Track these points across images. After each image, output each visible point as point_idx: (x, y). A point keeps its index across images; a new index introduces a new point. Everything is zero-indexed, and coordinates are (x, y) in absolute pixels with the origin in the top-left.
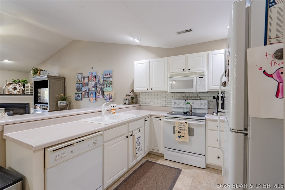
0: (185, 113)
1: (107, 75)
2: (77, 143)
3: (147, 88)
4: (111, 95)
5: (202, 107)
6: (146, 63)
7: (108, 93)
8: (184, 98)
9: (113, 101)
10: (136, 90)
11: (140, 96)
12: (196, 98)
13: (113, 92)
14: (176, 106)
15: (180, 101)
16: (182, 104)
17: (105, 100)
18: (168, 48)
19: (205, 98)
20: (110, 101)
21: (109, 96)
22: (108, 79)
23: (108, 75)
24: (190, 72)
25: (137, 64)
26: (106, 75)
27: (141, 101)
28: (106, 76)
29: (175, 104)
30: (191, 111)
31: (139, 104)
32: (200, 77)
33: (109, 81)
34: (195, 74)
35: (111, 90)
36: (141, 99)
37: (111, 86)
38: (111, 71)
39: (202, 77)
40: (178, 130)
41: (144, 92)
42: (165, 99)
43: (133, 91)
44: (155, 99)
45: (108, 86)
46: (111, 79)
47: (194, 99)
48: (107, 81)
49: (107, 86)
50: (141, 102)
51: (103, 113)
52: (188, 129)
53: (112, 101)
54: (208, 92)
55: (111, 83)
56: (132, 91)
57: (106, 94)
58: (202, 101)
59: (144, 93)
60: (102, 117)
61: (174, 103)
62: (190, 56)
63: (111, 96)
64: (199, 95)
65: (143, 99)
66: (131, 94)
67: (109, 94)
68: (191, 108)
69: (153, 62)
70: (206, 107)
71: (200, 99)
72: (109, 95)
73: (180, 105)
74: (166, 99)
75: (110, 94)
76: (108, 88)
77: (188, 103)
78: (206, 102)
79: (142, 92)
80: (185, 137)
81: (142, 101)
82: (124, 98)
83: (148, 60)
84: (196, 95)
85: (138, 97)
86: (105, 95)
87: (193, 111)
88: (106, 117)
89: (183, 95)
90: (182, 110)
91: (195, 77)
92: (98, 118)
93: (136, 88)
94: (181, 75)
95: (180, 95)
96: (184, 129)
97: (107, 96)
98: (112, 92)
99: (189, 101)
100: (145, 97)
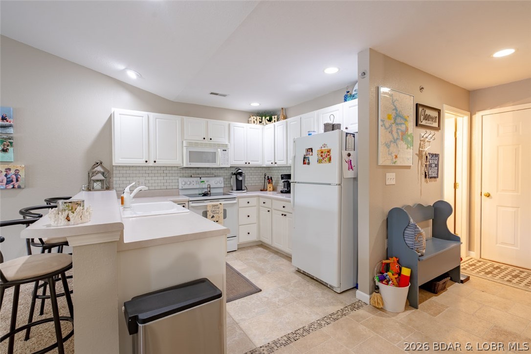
0: (205, 195)
4: (12, 172)
5: (219, 185)
6: (142, 117)
8: (198, 176)
9: (23, 186)
10: (117, 160)
11: (112, 174)
12: (211, 176)
13: (23, 166)
14: (186, 187)
15: (191, 179)
16: (194, 183)
18: (172, 99)
19: (219, 174)
20: (11, 186)
21: (6, 175)
23: (1, 119)
24: (211, 142)
25: (120, 114)
27: (114, 182)
29: (186, 183)
30: (210, 191)
32: (223, 150)
34: (219, 145)
38: (12, 109)
39: (226, 150)
40: (212, 215)
42: (165, 178)
43: (101, 163)
44: (147, 178)
45: (1, 148)
47: (207, 176)
50: (115, 185)
52: (223, 211)
53: (19, 188)
54: (231, 167)
55: (11, 141)
58: (218, 179)
59: (122, 169)
61: (183, 183)
62: (212, 122)
63: (16, 175)
64: (213, 171)
65: (121, 179)
68: (210, 188)
69: (156, 119)
70: (222, 185)
71: (215, 176)
73: (192, 185)
74: (168, 178)
75: (9, 170)
77: (202, 182)
78: (222, 179)
80: (220, 221)
83: (147, 113)
84: (208, 171)
87: (211, 192)
89: (193, 171)
90: (197, 192)
91: (219, 150)
93: (120, 159)
94: (197, 144)
95: (188, 171)
96: (217, 212)
98: (20, 166)
99: (203, 179)
100: (124, 175)
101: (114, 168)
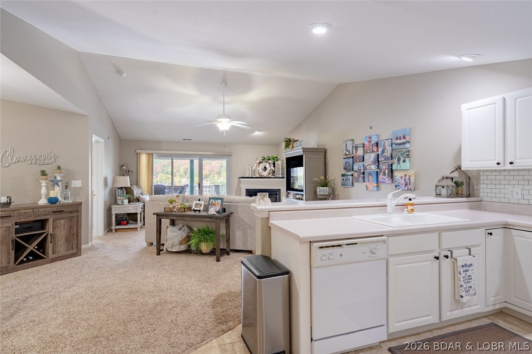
1: (400, 139)
2: (347, 244)
3: (497, 162)
4: (407, 177)
6: (495, 103)
7: (402, 174)
9: (413, 189)
10: (467, 164)
11: (478, 179)
13: (413, 172)
17: (396, 186)
20: (407, 188)
21: (405, 180)
22: (401, 147)
23: (402, 138)
25: (468, 109)
26: (397, 139)
27: (481, 190)
28: (399, 141)
31: (477, 197)
33: (404, 150)
35: (408, 168)
36: (482, 186)
37: (407, 160)
38: (408, 129)
41: (492, 171)
43: (459, 168)
44: (526, 187)
45: (402, 159)
46: (408, 145)
48: (400, 150)
49: (399, 160)
50: (481, 194)
51: (389, 208)
53: (411, 190)
55: (408, 153)
56: (456, 169)
57: (397, 175)
59: (490, 174)
60: (388, 216)
63: (409, 179)
65: (489, 186)
66: (456, 175)
67: (404, 176)
69: (516, 99)
72: (404, 178)
75: (406, 175)
76: (402, 164)
79: (484, 171)
81: (485, 190)
82: (436, 182)
83: (500, 96)
85: (473, 181)
86: (396, 178)
88: (394, 216)
92: (380, 216)
97: (399, 179)
98: (411, 173)
100: (494, 182)
101: (481, 173)
